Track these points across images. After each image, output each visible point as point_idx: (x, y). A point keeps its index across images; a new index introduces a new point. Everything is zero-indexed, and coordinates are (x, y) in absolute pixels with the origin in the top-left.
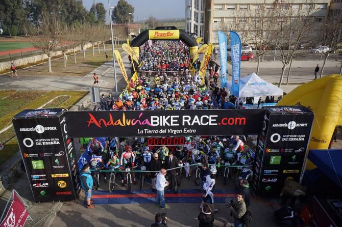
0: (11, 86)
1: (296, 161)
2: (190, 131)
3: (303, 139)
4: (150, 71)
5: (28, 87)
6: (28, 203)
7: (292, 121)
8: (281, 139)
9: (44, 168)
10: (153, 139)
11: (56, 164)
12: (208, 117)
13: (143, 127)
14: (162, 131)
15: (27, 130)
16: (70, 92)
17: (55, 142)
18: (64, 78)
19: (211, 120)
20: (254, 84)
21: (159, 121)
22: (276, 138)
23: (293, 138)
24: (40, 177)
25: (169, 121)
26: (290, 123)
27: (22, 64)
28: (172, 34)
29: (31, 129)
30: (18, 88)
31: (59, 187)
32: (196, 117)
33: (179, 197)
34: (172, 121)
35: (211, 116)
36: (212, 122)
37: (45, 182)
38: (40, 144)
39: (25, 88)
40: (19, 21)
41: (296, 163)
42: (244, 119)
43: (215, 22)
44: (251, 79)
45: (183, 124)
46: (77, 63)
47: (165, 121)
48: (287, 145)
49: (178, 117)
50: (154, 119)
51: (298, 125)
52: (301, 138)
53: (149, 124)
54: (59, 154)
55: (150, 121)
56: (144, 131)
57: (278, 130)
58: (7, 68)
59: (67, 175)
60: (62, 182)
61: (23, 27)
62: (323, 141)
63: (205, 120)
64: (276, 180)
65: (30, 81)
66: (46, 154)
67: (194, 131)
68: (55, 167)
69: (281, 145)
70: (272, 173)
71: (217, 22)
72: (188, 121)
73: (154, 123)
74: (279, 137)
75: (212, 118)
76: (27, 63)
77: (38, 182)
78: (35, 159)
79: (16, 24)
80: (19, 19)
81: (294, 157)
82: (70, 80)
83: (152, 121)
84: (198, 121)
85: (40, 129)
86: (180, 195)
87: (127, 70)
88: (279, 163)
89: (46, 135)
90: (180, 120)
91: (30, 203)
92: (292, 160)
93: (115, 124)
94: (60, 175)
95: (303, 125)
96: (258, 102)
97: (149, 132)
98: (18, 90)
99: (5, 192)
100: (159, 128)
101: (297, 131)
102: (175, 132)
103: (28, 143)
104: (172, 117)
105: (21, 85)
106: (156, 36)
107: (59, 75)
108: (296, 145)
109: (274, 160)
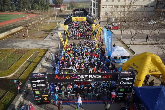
0: (13, 46)
1: (129, 90)
2: (92, 80)
3: (132, 83)
4: (73, 37)
5: (20, 47)
6: (33, 105)
7: (128, 77)
8: (124, 83)
9: (39, 93)
10: (78, 83)
11: (44, 92)
12: (98, 75)
13: (75, 79)
14: (82, 80)
15: (34, 81)
16: (39, 49)
17: (44, 85)
18: (35, 41)
19: (99, 76)
20: (118, 51)
21: (81, 77)
22: (122, 83)
23: (128, 83)
24: (38, 97)
25: (84, 77)
26: (127, 78)
27: (14, 32)
28: (83, 19)
29: (36, 81)
30: (16, 47)
31: (45, 100)
32: (94, 75)
33: (87, 102)
34: (85, 77)
35: (99, 75)
36: (100, 77)
37: (40, 98)
38: (39, 86)
39: (19, 47)
40: (7, 4)
41: (129, 91)
42: (111, 76)
43: (103, 7)
44: (117, 48)
45: (89, 78)
46: (39, 31)
47: (83, 77)
48: (126, 85)
49: (87, 75)
50: (79, 76)
51: (130, 79)
52: (131, 83)
53: (77, 78)
54: (45, 89)
55: (77, 77)
56: (75, 80)
57: (123, 80)
58: (8, 34)
59: (48, 96)
60: (46, 98)
61: (9, 6)
62: (141, 81)
63: (97, 76)
64: (122, 96)
65: (20, 43)
66: (40, 89)
67: (93, 80)
68: (43, 93)
69: (124, 85)
70: (121, 94)
71: (104, 7)
72: (91, 77)
73: (79, 78)
74: (123, 83)
75: (100, 76)
76: (16, 31)
77: (37, 98)
78: (37, 91)
79: (6, 5)
80: (7, 2)
81: (129, 89)
82: (38, 42)
83: (78, 77)
84: (94, 77)
85: (39, 81)
86: (88, 101)
87: (62, 35)
88: (123, 91)
89: (41, 83)
90: (88, 77)
91: (34, 104)
92: (128, 90)
93: (65, 78)
94: (45, 96)
95: (132, 79)
96: (119, 58)
97: (77, 80)
98: (16, 48)
99: (24, 100)
100: (80, 79)
101: (130, 81)
102: (86, 80)
103: (34, 85)
104: (85, 76)
105: (17, 46)
106: (76, 19)
107: (32, 39)
108: (129, 85)
109: (121, 90)
